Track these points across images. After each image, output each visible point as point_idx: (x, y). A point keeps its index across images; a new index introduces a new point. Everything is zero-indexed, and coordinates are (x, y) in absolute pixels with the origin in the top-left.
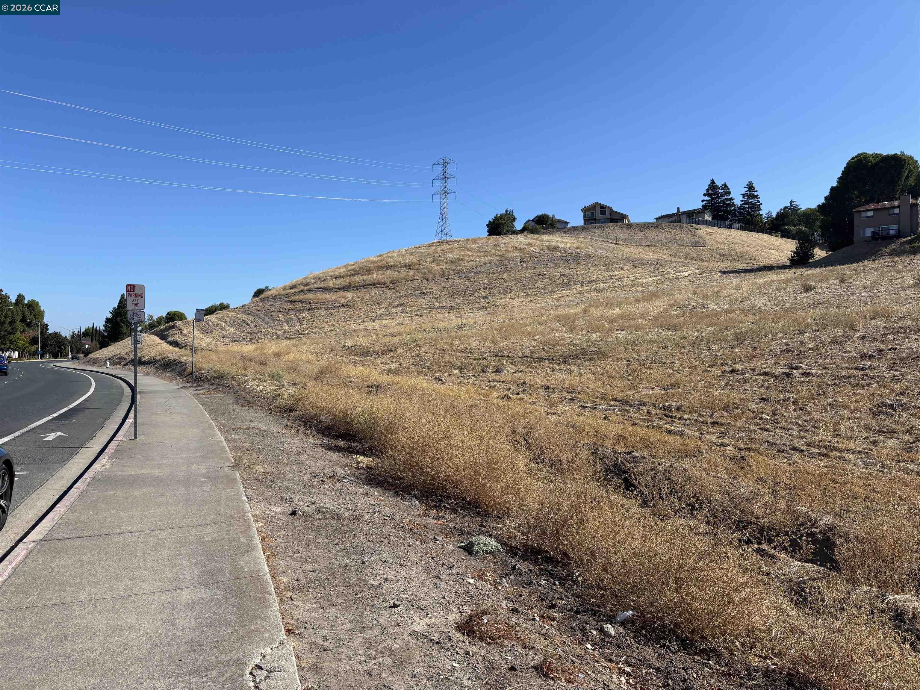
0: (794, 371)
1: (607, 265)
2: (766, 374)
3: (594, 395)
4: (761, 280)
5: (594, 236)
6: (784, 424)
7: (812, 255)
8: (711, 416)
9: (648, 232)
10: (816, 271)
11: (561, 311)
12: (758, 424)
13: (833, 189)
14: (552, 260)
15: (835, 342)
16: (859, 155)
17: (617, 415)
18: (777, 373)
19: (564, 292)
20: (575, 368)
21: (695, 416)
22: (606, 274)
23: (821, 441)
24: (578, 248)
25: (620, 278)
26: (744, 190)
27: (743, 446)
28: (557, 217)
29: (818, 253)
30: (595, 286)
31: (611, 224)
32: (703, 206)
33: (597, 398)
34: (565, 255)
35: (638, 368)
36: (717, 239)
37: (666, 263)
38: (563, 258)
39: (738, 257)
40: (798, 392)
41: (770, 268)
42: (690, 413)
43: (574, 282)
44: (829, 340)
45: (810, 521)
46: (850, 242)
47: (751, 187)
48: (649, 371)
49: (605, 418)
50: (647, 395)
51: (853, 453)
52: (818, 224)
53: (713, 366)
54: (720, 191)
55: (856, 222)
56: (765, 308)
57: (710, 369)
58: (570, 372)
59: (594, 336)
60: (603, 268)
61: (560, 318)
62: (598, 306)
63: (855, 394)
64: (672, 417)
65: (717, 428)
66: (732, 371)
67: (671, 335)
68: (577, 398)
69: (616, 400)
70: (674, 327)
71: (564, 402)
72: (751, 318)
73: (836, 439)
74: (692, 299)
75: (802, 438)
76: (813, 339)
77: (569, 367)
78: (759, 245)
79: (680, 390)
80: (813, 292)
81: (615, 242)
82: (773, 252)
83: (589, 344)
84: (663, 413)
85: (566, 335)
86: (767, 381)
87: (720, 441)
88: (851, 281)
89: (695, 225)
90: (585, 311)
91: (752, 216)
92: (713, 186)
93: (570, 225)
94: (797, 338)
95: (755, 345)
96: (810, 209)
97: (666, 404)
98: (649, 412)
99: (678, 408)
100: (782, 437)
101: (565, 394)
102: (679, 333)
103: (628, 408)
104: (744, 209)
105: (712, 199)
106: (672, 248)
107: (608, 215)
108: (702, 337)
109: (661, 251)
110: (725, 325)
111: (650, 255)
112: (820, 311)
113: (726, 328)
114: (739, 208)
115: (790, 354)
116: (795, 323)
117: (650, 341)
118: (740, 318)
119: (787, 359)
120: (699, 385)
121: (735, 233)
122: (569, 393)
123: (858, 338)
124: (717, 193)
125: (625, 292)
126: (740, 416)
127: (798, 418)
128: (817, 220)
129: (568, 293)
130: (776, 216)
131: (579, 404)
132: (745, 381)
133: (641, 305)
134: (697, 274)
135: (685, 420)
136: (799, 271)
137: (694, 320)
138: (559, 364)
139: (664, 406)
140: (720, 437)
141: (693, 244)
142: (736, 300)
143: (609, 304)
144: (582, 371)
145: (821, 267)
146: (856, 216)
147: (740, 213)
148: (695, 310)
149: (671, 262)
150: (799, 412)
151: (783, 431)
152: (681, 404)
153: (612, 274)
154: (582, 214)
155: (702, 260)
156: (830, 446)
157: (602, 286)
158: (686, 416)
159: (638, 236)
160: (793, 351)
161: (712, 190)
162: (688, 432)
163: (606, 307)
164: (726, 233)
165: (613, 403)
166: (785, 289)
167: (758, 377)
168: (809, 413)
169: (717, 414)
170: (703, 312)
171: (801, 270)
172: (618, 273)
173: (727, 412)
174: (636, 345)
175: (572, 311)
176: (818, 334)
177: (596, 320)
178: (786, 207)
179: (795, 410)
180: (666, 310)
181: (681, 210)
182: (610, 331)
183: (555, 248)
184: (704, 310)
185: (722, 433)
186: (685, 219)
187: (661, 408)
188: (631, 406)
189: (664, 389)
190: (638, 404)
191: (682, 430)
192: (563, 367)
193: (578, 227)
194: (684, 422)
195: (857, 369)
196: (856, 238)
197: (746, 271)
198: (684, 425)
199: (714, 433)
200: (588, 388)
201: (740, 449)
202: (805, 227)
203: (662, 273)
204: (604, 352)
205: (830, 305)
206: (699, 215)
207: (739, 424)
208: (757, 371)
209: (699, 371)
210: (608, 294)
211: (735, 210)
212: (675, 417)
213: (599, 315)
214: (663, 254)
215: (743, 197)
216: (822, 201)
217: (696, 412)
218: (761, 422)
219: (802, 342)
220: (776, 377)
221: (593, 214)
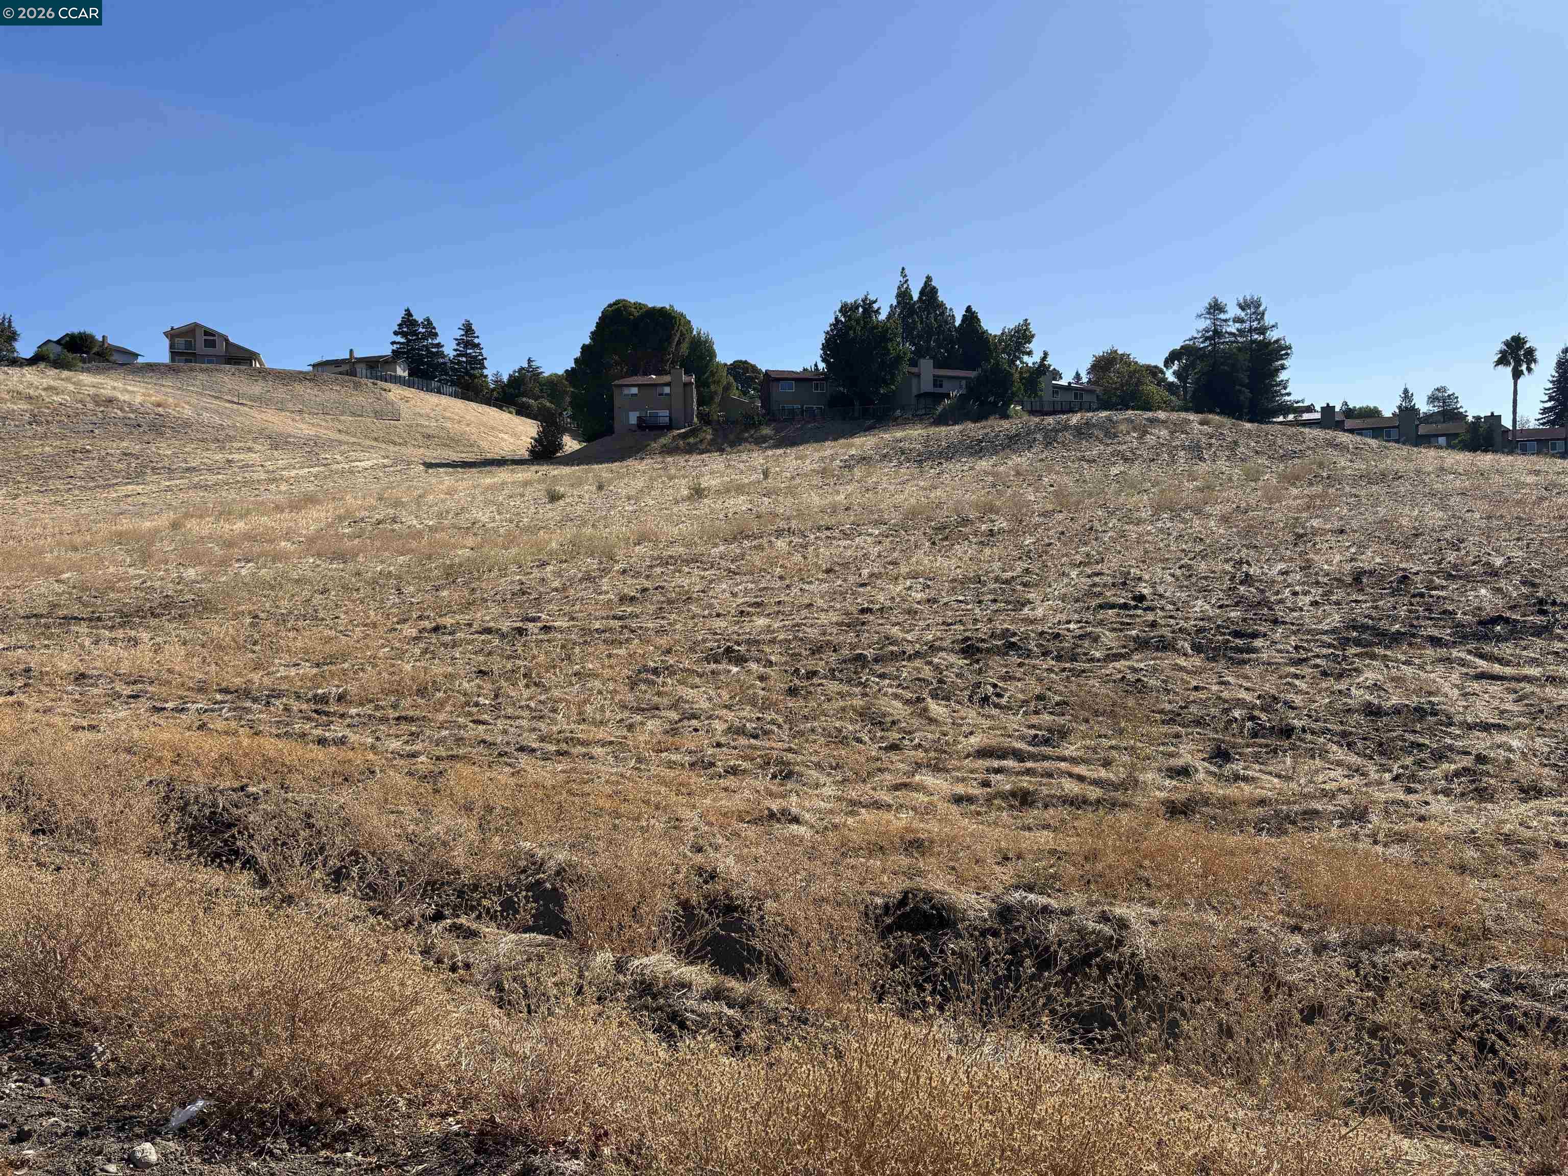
0: (531, 625)
1: (222, 440)
2: (488, 631)
3: (183, 685)
4: (488, 481)
5: (193, 385)
6: (510, 711)
7: (560, 447)
8: (395, 707)
9: (299, 388)
10: (566, 470)
11: (125, 524)
12: (470, 714)
13: (585, 348)
14: (104, 423)
15: (588, 578)
16: (617, 303)
17: (227, 719)
18: (504, 629)
19: (130, 487)
20: (145, 636)
21: (368, 709)
22: (218, 457)
23: (560, 732)
24: (159, 405)
25: (247, 466)
26: (459, 334)
27: (444, 754)
28: (112, 341)
29: (569, 444)
30: (196, 479)
31: (228, 367)
32: (393, 351)
33: (189, 689)
34: (132, 416)
35: (273, 630)
36: (418, 410)
37: (331, 444)
38: (128, 422)
39: (451, 441)
40: (534, 657)
41: (501, 462)
42: (362, 704)
43: (153, 469)
44: (580, 575)
45: (534, 864)
46: (610, 431)
47: (468, 329)
48: (291, 634)
49: (200, 728)
50: (286, 677)
51: (603, 746)
52: (568, 399)
53: (405, 621)
54: (421, 330)
55: (617, 403)
56: (492, 525)
57: (399, 627)
58: (135, 642)
59: (191, 573)
60: (213, 446)
61: (120, 538)
62: (201, 517)
63: (610, 656)
64: (327, 714)
65: (404, 727)
66: (436, 629)
67: (336, 569)
68: (146, 692)
69: (225, 691)
70: (342, 557)
71: (116, 703)
72: (470, 541)
73: (581, 727)
74: (375, 508)
75: (534, 729)
76: (559, 574)
77: (133, 633)
78: (485, 425)
79: (346, 666)
80: (561, 502)
81: (236, 400)
82: (506, 437)
83: (179, 587)
84: (313, 707)
85: (132, 571)
86: (490, 642)
87: (408, 748)
88: (611, 488)
89: (379, 382)
90: (175, 526)
91: (473, 377)
92: (408, 321)
93: (140, 360)
94: (536, 574)
95: (473, 585)
96: (556, 375)
97: (320, 691)
98: (287, 709)
99: (341, 698)
100: (505, 732)
101: (119, 687)
102: (351, 566)
103: (248, 704)
104: (459, 363)
105: (409, 341)
106: (342, 418)
107: (221, 348)
108: (390, 572)
109: (323, 424)
110: (427, 552)
111: (304, 428)
112: (570, 531)
113: (429, 558)
114: (452, 362)
115: (525, 598)
116: (534, 550)
117: (297, 581)
118: (453, 541)
119: (520, 606)
120: (381, 654)
121: (445, 400)
122: (128, 683)
123: (618, 572)
124: (415, 333)
125: (257, 492)
126: (442, 703)
127: (530, 699)
128: (566, 392)
129: (139, 489)
130: (509, 380)
131: (149, 704)
132: (454, 645)
133: (286, 515)
134: (385, 466)
135: (352, 717)
136: (544, 469)
137: (378, 544)
138: (113, 627)
139: (315, 696)
140: (407, 742)
141: (378, 415)
142: (447, 512)
143: (226, 513)
144: (158, 640)
145: (573, 465)
146: (616, 392)
147: (453, 369)
148: (380, 526)
149: (340, 443)
150: (533, 688)
151: (508, 722)
152: (345, 690)
153: (230, 457)
154: (166, 342)
155: (395, 443)
156: (572, 739)
157: (212, 479)
158: (353, 711)
159: (281, 392)
160: (530, 594)
161: (407, 326)
162: (353, 737)
163: (218, 520)
164: (433, 399)
165: (219, 697)
166: (522, 495)
167: (476, 636)
168: (547, 690)
169: (406, 703)
170: (393, 530)
171: (545, 467)
172: (242, 457)
173: (423, 697)
174: (272, 588)
175: (148, 524)
176: (564, 566)
177: (198, 542)
178: (522, 369)
179: (527, 686)
180: (329, 526)
181: (358, 354)
182: (224, 562)
183: (110, 401)
184: (396, 526)
185: (412, 734)
186: (364, 371)
187: (310, 700)
188: (255, 700)
189: (318, 665)
190: (268, 696)
191: (343, 736)
192: (120, 633)
193: (159, 364)
194: (348, 720)
195: (614, 618)
196: (617, 425)
197: (467, 464)
198: (349, 726)
199: (397, 736)
200: (170, 671)
201: (438, 759)
202: (551, 402)
203: (325, 462)
204: (208, 601)
205: (584, 523)
206: (387, 367)
207: (441, 717)
208: (476, 626)
209: (382, 630)
210: (224, 494)
211: (445, 363)
212: (334, 714)
213: (206, 532)
214: (326, 428)
215: (458, 344)
216: (571, 365)
217: (371, 701)
218: (475, 710)
219: (543, 580)
220: (503, 636)
221: (189, 345)
